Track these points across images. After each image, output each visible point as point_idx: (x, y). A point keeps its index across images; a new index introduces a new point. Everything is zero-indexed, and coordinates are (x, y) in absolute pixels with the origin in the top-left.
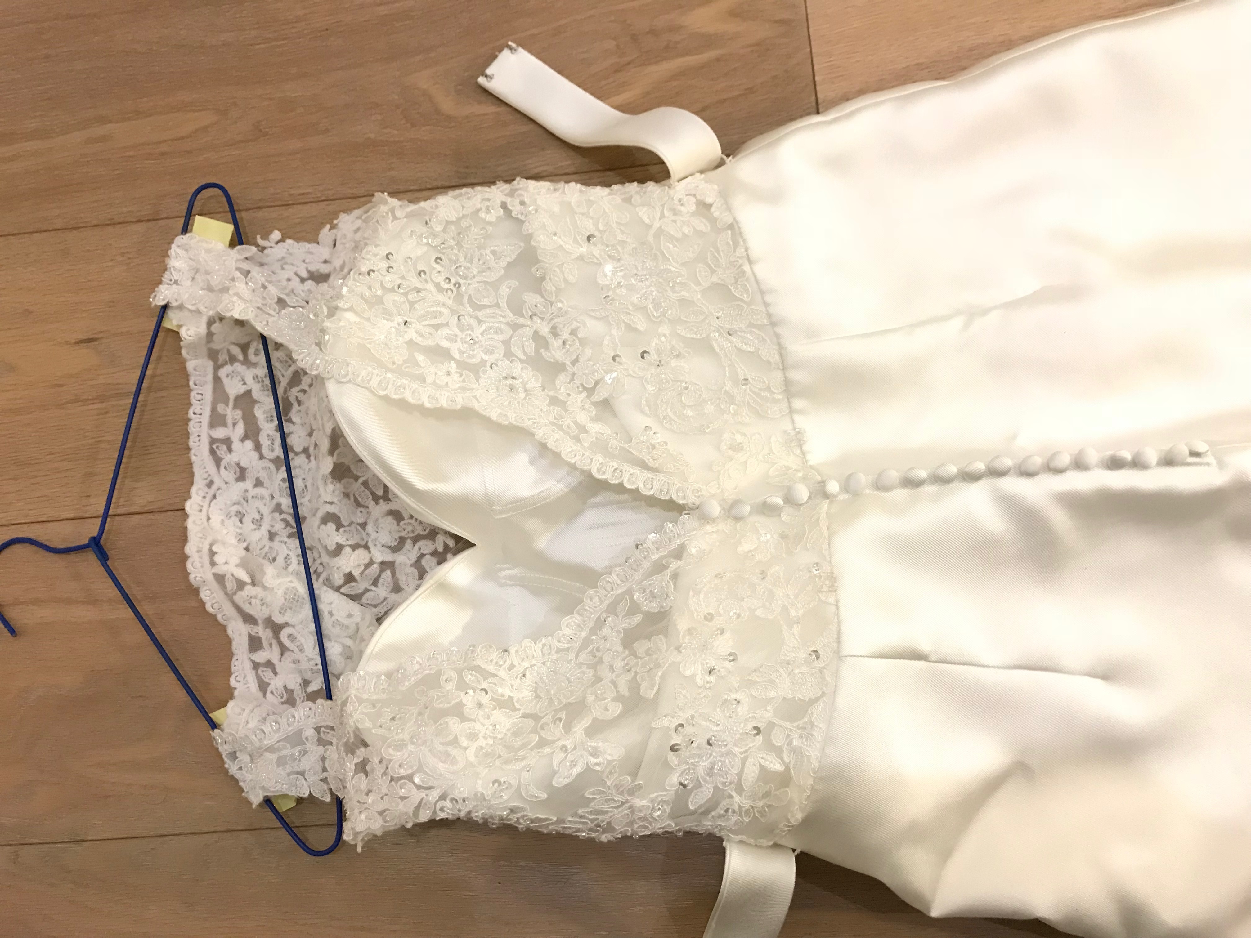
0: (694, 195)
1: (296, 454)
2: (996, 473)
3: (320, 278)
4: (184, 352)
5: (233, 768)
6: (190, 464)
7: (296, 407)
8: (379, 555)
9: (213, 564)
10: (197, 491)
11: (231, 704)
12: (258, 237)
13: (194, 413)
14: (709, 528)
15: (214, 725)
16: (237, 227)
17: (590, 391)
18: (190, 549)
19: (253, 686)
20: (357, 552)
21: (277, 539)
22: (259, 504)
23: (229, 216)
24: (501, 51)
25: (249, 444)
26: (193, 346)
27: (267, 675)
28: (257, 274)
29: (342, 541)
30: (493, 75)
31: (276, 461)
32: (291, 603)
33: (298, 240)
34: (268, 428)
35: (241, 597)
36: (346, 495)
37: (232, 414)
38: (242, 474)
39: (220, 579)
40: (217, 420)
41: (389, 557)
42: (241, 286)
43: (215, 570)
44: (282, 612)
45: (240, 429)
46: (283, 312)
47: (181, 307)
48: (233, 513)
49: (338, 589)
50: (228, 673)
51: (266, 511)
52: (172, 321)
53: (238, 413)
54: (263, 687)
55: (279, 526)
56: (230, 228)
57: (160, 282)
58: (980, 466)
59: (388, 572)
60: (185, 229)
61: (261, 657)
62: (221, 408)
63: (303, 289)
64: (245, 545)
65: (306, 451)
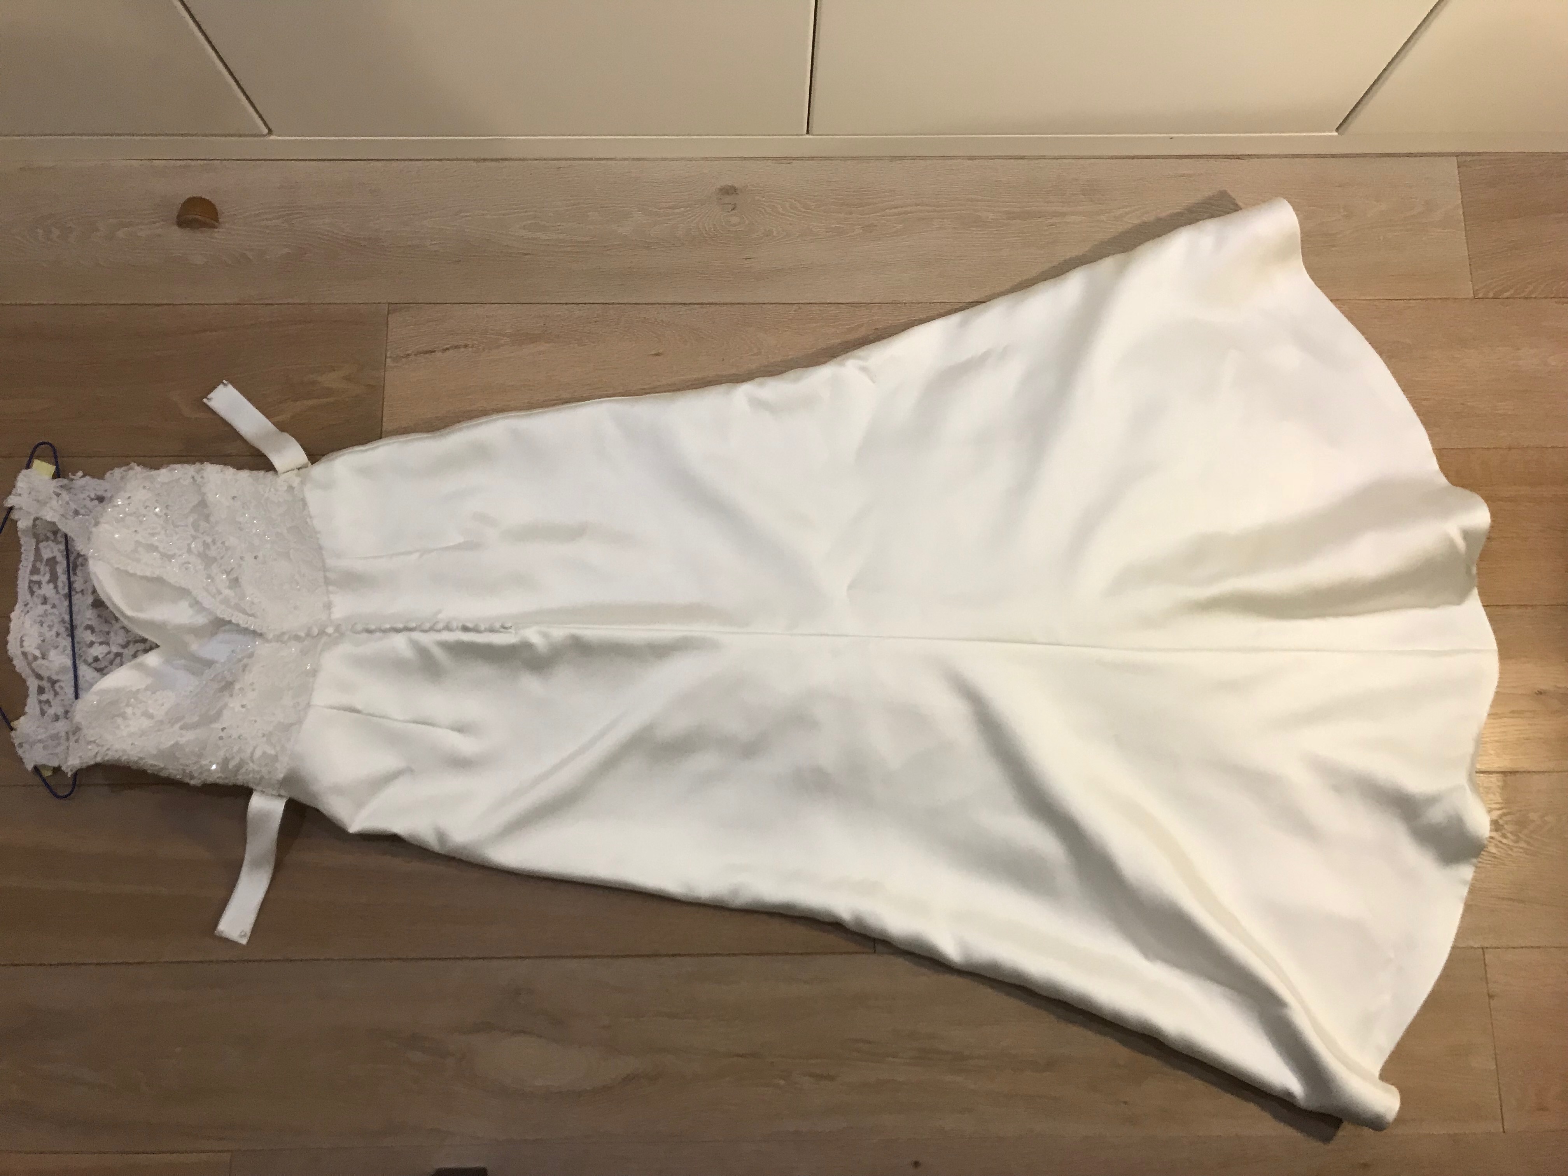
0: (288, 482)
1: (77, 592)
2: (407, 629)
3: (101, 499)
4: (19, 534)
5: (20, 752)
6: (17, 592)
7: (80, 568)
8: (115, 649)
9: (22, 646)
10: (18, 608)
11: (22, 718)
12: (70, 474)
13: (22, 566)
14: (267, 645)
15: (12, 729)
16: (57, 468)
17: (228, 574)
18: (10, 638)
19: (37, 711)
20: (101, 647)
21: (60, 636)
22: (53, 617)
23: (53, 460)
24: (218, 385)
25: (51, 586)
26: (25, 531)
27: (45, 707)
28: (65, 496)
29: (94, 640)
30: (212, 398)
31: (65, 595)
32: (62, 670)
33: (93, 477)
34: (62, 578)
35: (34, 665)
36: (99, 616)
37: (43, 568)
38: (45, 601)
39: (24, 654)
40: (35, 571)
41: (120, 650)
42: (54, 503)
43: (23, 649)
44: (57, 673)
45: (47, 577)
46: (76, 518)
47: (21, 509)
48: (38, 621)
49: (89, 665)
50: (25, 705)
51: (56, 621)
52: (15, 515)
53: (47, 569)
54: (43, 713)
55: (62, 630)
56: (55, 467)
57: (10, 493)
58: (400, 626)
59: (119, 658)
60: (28, 466)
61: (44, 697)
62: (38, 565)
63: (90, 504)
64: (42, 638)
65: (82, 591)
